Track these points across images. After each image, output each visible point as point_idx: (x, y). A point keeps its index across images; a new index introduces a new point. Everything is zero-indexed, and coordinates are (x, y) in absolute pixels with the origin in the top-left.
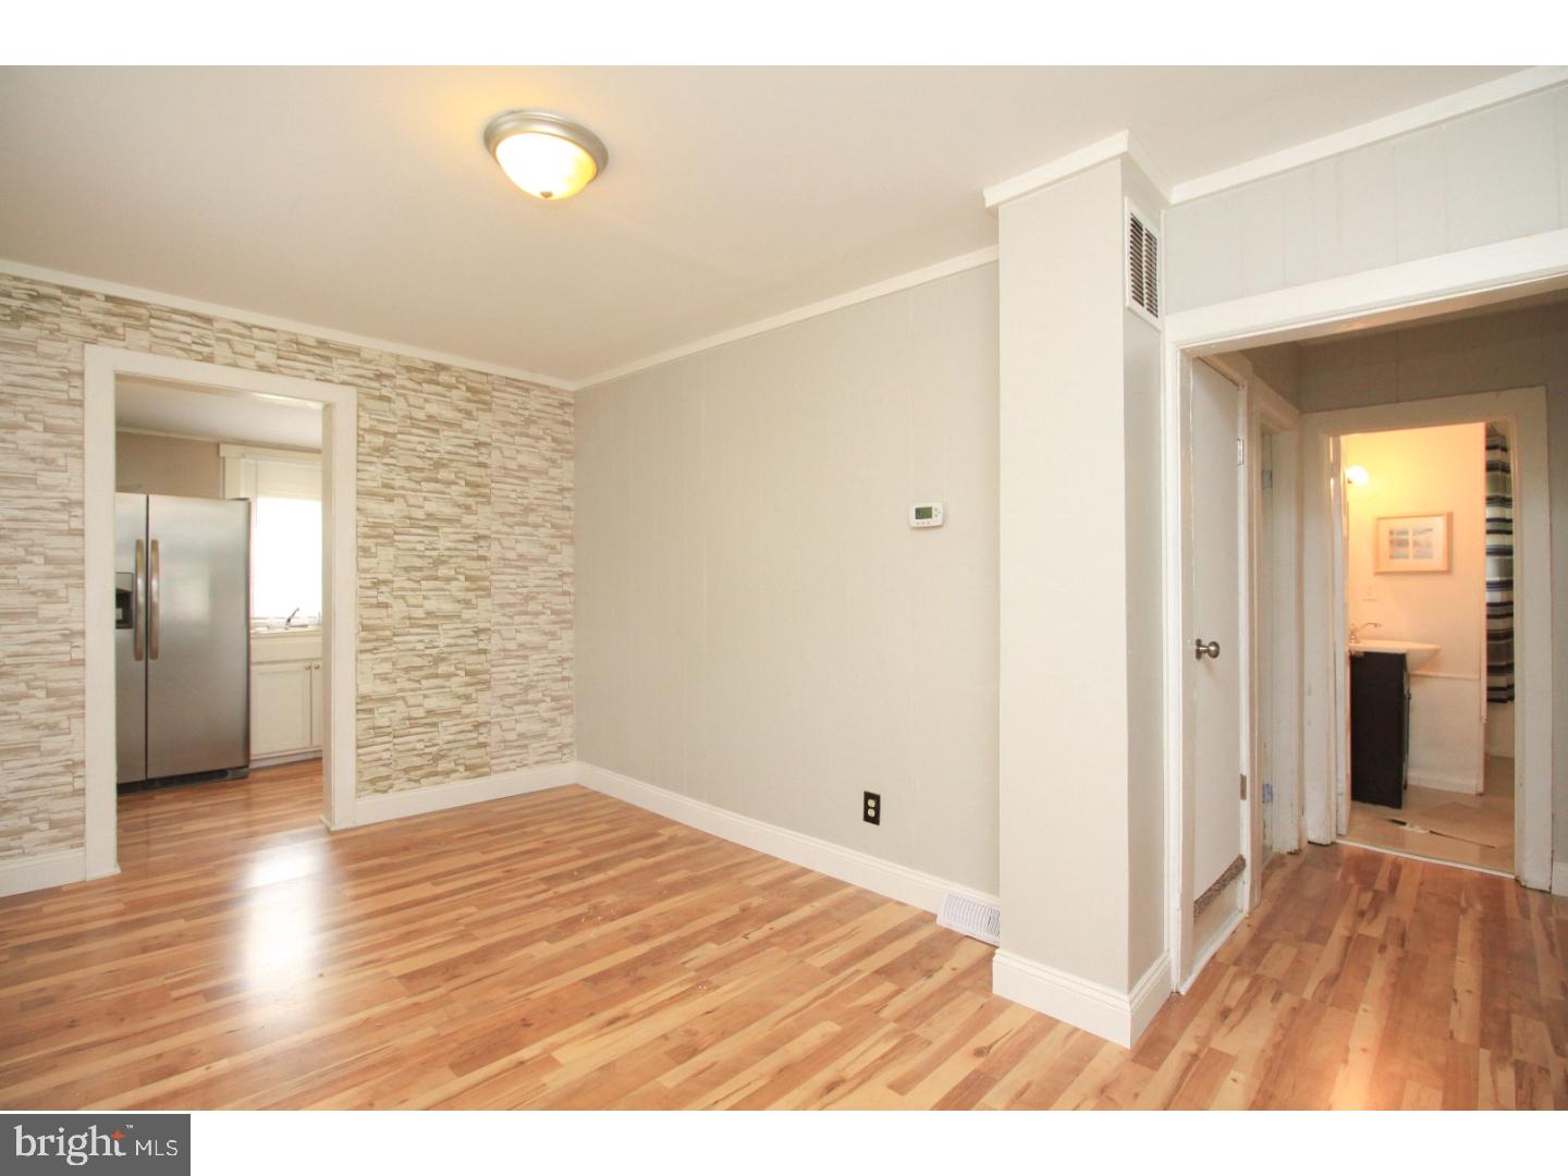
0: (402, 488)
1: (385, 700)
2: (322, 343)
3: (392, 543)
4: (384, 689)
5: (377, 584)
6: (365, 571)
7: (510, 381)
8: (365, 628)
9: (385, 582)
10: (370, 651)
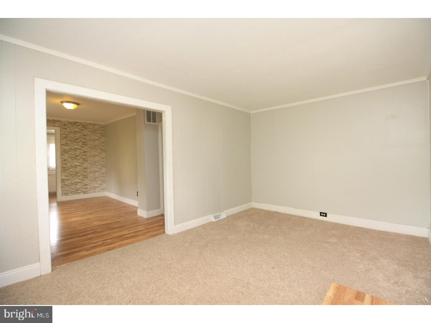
0: (69, 144)
1: (67, 180)
2: (53, 120)
3: (68, 153)
4: (67, 178)
5: (65, 160)
6: (62, 158)
7: (91, 124)
8: (62, 168)
9: (66, 160)
10: (64, 172)
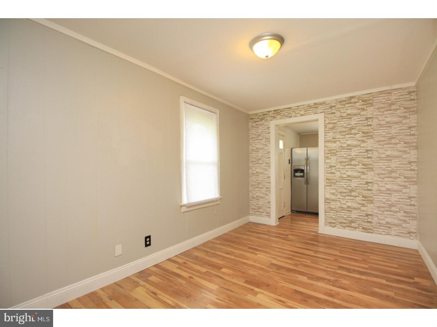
0: (339, 138)
1: (333, 200)
2: (315, 104)
3: (336, 155)
4: (333, 197)
5: (331, 167)
6: (327, 163)
8: (327, 179)
10: (329, 186)
